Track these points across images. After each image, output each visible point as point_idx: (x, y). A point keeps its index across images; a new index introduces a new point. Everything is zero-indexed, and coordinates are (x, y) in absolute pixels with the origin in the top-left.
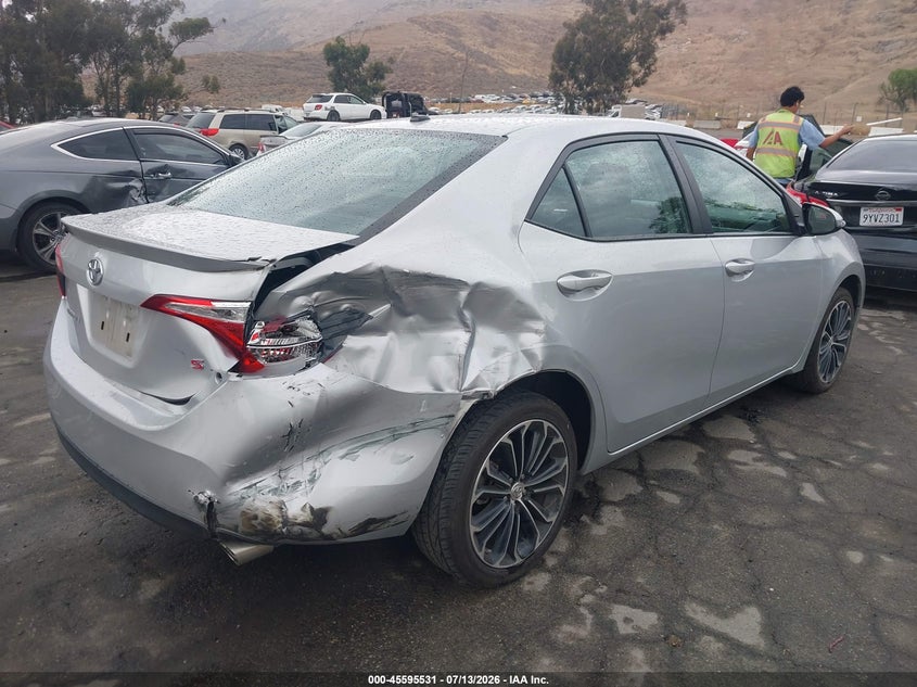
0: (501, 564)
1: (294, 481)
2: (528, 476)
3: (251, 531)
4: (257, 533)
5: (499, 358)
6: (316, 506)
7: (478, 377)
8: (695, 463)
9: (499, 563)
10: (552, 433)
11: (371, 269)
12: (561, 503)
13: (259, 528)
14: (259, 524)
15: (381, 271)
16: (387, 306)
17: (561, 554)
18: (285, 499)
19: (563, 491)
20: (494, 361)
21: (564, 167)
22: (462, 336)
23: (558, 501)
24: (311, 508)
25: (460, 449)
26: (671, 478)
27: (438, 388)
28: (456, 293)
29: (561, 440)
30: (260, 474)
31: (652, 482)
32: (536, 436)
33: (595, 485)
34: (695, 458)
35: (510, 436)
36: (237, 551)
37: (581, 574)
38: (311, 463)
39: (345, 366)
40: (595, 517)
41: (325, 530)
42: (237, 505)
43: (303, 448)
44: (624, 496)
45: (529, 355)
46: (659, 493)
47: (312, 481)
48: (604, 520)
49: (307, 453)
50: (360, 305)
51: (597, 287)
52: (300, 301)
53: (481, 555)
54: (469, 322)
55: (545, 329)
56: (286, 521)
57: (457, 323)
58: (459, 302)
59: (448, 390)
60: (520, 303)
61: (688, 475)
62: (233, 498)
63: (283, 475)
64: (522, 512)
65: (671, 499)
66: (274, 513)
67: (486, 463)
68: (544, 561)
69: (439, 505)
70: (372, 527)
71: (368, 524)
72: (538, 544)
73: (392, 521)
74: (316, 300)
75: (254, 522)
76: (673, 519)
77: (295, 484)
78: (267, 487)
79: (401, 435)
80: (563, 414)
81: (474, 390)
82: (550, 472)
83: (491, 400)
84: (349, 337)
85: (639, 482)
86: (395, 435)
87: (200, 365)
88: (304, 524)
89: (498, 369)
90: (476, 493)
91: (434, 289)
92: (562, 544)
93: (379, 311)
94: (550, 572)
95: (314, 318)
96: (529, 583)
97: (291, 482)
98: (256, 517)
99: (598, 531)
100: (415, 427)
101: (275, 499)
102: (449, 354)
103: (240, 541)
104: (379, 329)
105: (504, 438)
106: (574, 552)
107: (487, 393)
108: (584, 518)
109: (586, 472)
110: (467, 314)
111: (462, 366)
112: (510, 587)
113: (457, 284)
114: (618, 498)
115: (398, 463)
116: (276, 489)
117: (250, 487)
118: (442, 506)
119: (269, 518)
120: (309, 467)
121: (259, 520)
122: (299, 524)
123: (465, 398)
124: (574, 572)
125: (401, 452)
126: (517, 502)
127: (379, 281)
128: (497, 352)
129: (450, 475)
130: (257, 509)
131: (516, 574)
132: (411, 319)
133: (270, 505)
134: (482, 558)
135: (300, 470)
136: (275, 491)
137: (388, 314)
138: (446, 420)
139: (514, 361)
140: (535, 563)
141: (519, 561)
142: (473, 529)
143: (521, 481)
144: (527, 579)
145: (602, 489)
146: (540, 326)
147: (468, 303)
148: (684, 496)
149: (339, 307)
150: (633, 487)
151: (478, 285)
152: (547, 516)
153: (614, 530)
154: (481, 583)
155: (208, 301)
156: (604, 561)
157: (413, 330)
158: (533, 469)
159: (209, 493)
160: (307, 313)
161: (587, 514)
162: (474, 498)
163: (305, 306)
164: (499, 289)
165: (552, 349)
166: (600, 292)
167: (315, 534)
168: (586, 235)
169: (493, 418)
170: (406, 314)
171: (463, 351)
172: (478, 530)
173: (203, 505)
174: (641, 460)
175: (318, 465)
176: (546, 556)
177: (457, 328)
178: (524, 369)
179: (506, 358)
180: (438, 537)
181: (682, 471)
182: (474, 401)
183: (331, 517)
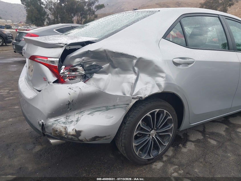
0: (145, 158)
1: (71, 120)
2: (157, 129)
3: (56, 135)
4: (57, 136)
5: (147, 85)
6: (77, 130)
7: (138, 91)
8: (224, 131)
9: (144, 157)
10: (167, 115)
11: (101, 50)
12: (170, 139)
13: (58, 134)
14: (58, 133)
15: (105, 51)
16: (108, 64)
17: (169, 156)
18: (67, 126)
19: (171, 135)
20: (145, 86)
21: (180, 22)
22: (134, 77)
23: (169, 138)
24: (76, 130)
25: (131, 116)
26: (214, 135)
27: (124, 94)
28: (132, 61)
29: (171, 117)
30: (60, 117)
31: (207, 136)
32: (161, 115)
33: (186, 135)
34: (224, 129)
35: (150, 114)
36: (52, 141)
37: (175, 165)
38: (77, 115)
39: (93, 84)
40: (184, 145)
41: (80, 138)
42: (51, 126)
43: (75, 109)
44: (196, 139)
45: (159, 85)
46: (209, 140)
47: (77, 121)
48: (187, 146)
49: (76, 112)
50: (99, 63)
51: (189, 64)
52: (78, 60)
53: (137, 154)
54: (137, 72)
55: (166, 76)
56: (67, 133)
57: (132, 72)
58: (133, 64)
59: (128, 95)
60: (156, 66)
61: (221, 135)
62: (50, 123)
63: (67, 118)
64: (155, 140)
65: (213, 142)
66: (63, 130)
67: (140, 122)
68: (162, 158)
69: (122, 135)
70: (97, 139)
71: (95, 138)
72: (160, 152)
73: (105, 138)
74: (83, 60)
75: (56, 132)
76: (213, 149)
77: (71, 121)
78: (61, 121)
79: (109, 109)
80: (172, 108)
81: (137, 96)
82: (167, 128)
83: (143, 100)
84: (95, 74)
85: (202, 135)
86: (107, 109)
87: (45, 79)
88: (73, 135)
89: (146, 89)
90: (136, 132)
91: (124, 59)
92: (170, 153)
93: (106, 66)
94: (163, 162)
95: (82, 66)
96: (155, 165)
97: (70, 121)
98: (57, 131)
99: (184, 150)
100: (114, 107)
101: (64, 125)
102: (129, 83)
103: (53, 138)
104: (105, 72)
105: (148, 114)
106: (173, 157)
107: (141, 97)
108: (180, 145)
109: (181, 130)
110: (136, 69)
111: (133, 87)
112: (148, 166)
113: (133, 57)
114: (193, 139)
115: (108, 118)
116: (65, 122)
117: (56, 121)
118: (123, 135)
119: (61, 132)
120: (77, 116)
121: (58, 132)
122: (71, 135)
123: (133, 98)
124: (173, 163)
125: (109, 115)
126: (153, 137)
127: (104, 54)
128: (147, 83)
129: (127, 125)
130: (57, 128)
131: (150, 162)
132: (116, 69)
133: (62, 128)
134: (137, 155)
135: (74, 117)
136: (64, 123)
137: (108, 67)
138: (126, 106)
139: (153, 87)
140: (159, 158)
141: (152, 157)
142: (134, 144)
143: (155, 130)
144: (155, 164)
145: (189, 136)
146: (163, 75)
147: (136, 65)
148: (218, 142)
149: (92, 63)
150: (200, 137)
151: (140, 58)
152: (164, 143)
153: (190, 151)
154: (137, 163)
155: (47, 58)
156: (184, 161)
157: (117, 73)
158: (159, 126)
159: (42, 121)
160: (80, 64)
161: (181, 144)
162: (135, 134)
163: (79, 62)
164: (148, 61)
165: (168, 84)
166: (190, 66)
167: (76, 139)
168: (187, 46)
169: (144, 107)
170: (115, 68)
171: (134, 82)
172: (137, 145)
173: (40, 125)
174: (204, 127)
175: (80, 116)
176: (164, 156)
177: (132, 73)
178: (156, 90)
179: (150, 86)
180: (121, 145)
181: (219, 133)
182: (136, 100)
183: (82, 134)
